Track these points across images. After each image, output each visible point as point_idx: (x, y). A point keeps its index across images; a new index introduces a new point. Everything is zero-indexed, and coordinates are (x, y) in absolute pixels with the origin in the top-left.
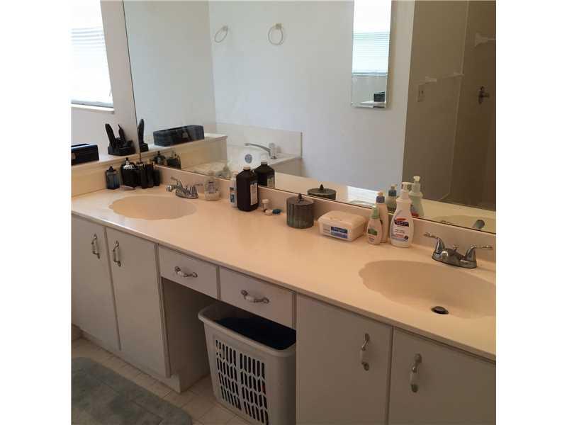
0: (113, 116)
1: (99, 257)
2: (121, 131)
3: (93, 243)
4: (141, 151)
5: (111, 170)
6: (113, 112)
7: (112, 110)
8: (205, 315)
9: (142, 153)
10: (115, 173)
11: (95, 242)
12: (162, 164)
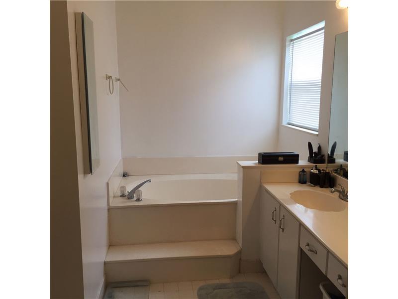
0: (316, 137)
1: (275, 223)
2: (319, 148)
3: (273, 213)
4: (328, 163)
5: (303, 171)
6: (317, 135)
7: (317, 133)
8: (324, 286)
9: (329, 164)
10: (305, 173)
11: (274, 212)
12: (339, 174)
